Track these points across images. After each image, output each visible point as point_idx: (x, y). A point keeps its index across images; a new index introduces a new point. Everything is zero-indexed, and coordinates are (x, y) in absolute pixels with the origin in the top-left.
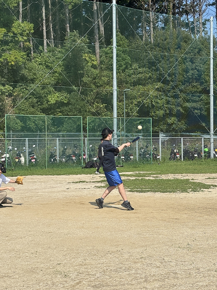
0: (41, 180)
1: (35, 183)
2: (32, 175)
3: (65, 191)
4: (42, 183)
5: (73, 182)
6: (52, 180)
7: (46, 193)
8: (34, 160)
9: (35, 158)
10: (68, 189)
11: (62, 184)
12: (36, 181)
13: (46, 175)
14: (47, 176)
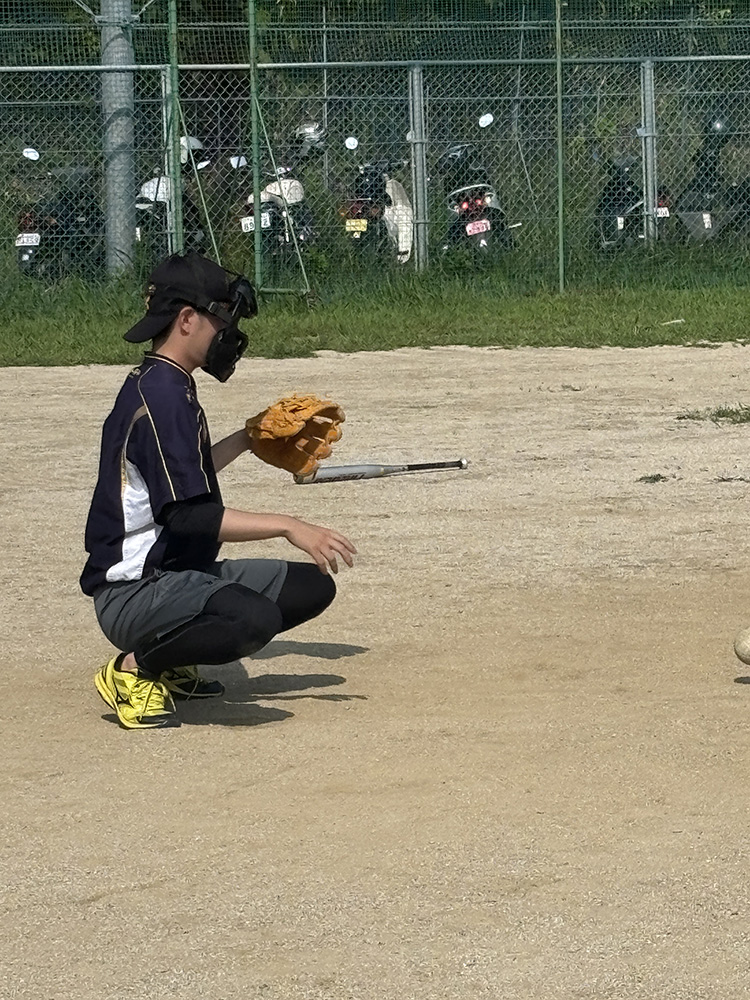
0: (477, 393)
1: (414, 414)
2: (427, 345)
3: (614, 506)
4: (475, 420)
5: (721, 414)
6: (565, 387)
7: (456, 523)
8: (484, 225)
9: (487, 212)
10: (656, 478)
11: (625, 435)
12: (434, 395)
13: (536, 345)
14: (544, 353)
